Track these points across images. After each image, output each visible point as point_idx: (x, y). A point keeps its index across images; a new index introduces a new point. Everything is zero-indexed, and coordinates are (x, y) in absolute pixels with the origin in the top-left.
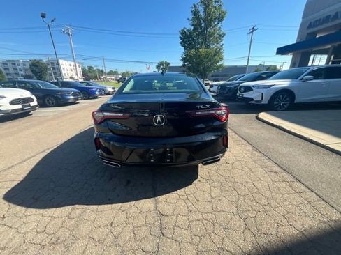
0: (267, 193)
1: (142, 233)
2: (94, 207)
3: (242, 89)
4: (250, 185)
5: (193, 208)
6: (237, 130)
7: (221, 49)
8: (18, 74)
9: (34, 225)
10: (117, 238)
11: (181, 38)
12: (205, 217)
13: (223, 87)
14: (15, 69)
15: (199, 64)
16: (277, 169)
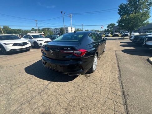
0: (95, 101)
1: (37, 90)
2: (36, 77)
3: (147, 39)
4: (91, 93)
5: (57, 91)
6: (121, 64)
7: (147, 12)
8: (57, 33)
9: (23, 76)
10: (31, 88)
11: (119, 10)
12: (57, 96)
13: (136, 37)
14: (56, 31)
15: (128, 23)
16: (120, 93)
